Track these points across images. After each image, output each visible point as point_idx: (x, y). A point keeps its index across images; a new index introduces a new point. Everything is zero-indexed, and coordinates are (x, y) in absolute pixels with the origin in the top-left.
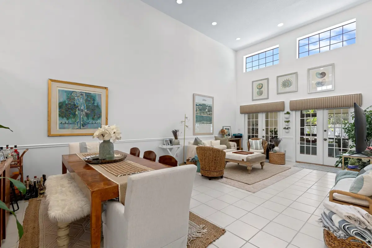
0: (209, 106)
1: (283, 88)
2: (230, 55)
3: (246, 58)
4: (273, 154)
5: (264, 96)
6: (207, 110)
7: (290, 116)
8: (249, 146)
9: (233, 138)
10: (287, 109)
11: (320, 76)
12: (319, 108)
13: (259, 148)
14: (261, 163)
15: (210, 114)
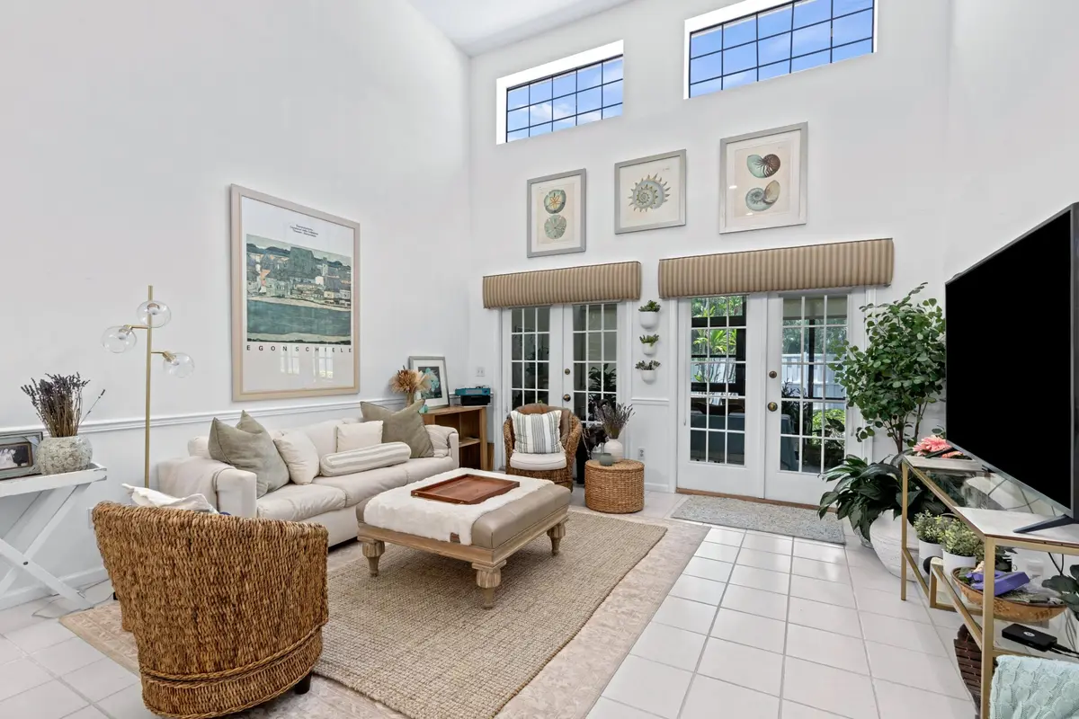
0: (333, 260)
1: (638, 209)
2: (445, 67)
3: (508, 90)
4: (600, 470)
5: (570, 239)
6: (319, 280)
7: (658, 319)
8: (511, 442)
9: (457, 405)
10: (650, 292)
11: (759, 169)
12: (757, 289)
13: (548, 448)
14: (551, 532)
15: (337, 301)
